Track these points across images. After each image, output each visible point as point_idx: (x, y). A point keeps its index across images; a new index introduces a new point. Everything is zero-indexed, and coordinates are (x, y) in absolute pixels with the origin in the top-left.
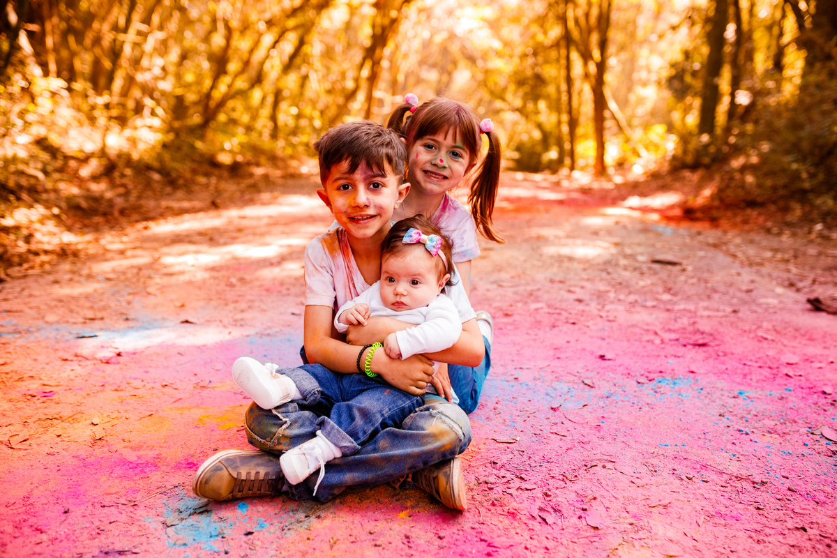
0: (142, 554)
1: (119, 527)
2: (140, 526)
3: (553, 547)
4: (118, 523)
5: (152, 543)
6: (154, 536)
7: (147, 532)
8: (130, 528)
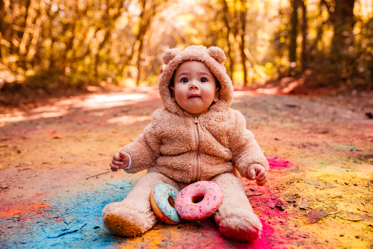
0: (28, 243)
1: (14, 230)
2: (27, 228)
3: (285, 221)
4: (13, 228)
5: (34, 237)
6: (35, 233)
7: (32, 231)
8: (21, 230)
